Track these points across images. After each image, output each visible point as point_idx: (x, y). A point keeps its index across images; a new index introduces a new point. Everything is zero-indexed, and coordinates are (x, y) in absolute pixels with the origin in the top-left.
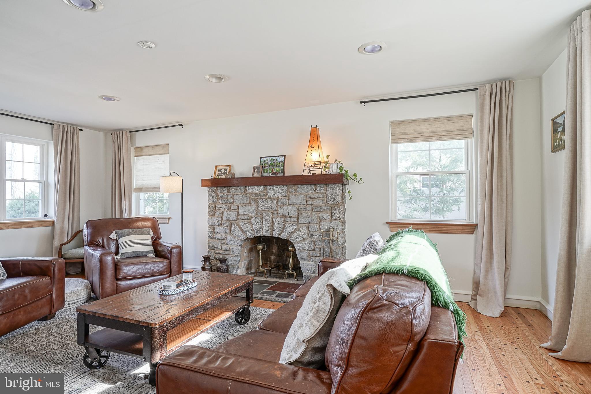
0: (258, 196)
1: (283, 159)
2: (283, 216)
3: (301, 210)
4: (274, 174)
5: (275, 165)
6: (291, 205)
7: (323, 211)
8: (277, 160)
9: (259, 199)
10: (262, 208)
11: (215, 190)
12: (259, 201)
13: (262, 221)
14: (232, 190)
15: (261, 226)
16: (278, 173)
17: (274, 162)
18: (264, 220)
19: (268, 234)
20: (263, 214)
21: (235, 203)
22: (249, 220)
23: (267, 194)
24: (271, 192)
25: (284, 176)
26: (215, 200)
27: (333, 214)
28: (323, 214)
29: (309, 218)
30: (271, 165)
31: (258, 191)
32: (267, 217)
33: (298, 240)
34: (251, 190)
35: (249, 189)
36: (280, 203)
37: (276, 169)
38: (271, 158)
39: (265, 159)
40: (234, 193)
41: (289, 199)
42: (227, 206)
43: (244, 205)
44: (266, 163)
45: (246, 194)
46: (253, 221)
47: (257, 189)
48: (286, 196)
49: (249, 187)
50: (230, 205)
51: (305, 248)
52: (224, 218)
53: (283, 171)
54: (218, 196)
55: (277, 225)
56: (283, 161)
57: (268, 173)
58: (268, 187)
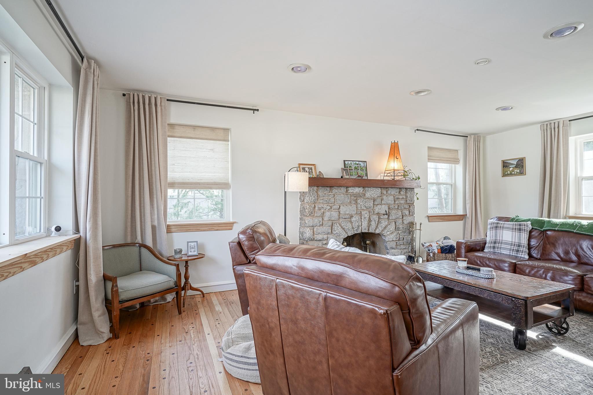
0: (357, 196)
1: (365, 164)
2: (378, 214)
3: (391, 208)
4: (359, 177)
5: (359, 169)
6: (384, 204)
7: (405, 208)
8: (360, 164)
9: (359, 199)
10: (361, 208)
11: (316, 190)
12: (359, 201)
13: (361, 219)
14: (335, 190)
15: (360, 224)
16: (362, 177)
17: (358, 167)
18: (363, 218)
19: (366, 231)
20: (362, 212)
21: (336, 203)
22: (349, 219)
23: (365, 195)
24: (369, 193)
25: (368, 180)
26: (316, 200)
27: (411, 211)
28: (405, 211)
29: (397, 214)
30: (355, 168)
31: (358, 192)
32: (366, 215)
33: (388, 233)
34: (352, 191)
35: (351, 190)
36: (376, 203)
37: (360, 172)
38: (354, 162)
39: (349, 162)
40: (336, 193)
41: (382, 200)
42: (328, 205)
43: (345, 205)
44: (350, 167)
45: (348, 194)
46: (353, 219)
47: (357, 190)
48: (380, 197)
49: (351, 188)
51: (393, 240)
52: (326, 219)
53: (367, 175)
54: (318, 196)
55: (374, 222)
56: (365, 166)
57: (354, 175)
58: (366, 189)
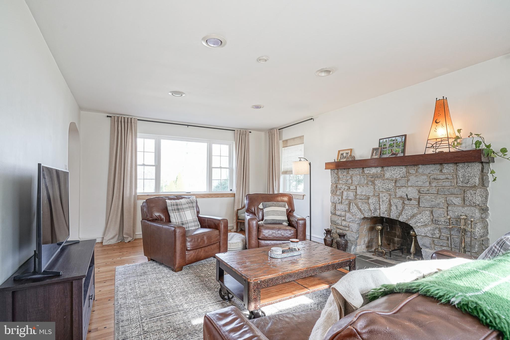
0: (375, 177)
1: (403, 139)
2: (401, 197)
3: (422, 192)
4: (393, 155)
5: (395, 145)
6: (411, 186)
7: (452, 194)
8: (397, 140)
9: (376, 180)
10: (379, 189)
11: (336, 172)
12: (376, 182)
13: (380, 202)
14: (351, 172)
15: (378, 207)
16: (397, 154)
17: (394, 143)
18: (381, 200)
19: (385, 215)
20: (380, 194)
21: (353, 183)
22: (367, 201)
23: (384, 175)
24: (388, 173)
25: (404, 156)
26: (337, 181)
27: (466, 198)
28: (452, 198)
29: (432, 201)
30: (391, 146)
31: (375, 172)
32: (385, 198)
33: (419, 224)
34: (368, 171)
35: (367, 171)
36: (398, 184)
37: (395, 149)
38: (390, 139)
39: (385, 140)
40: (353, 174)
41: (408, 180)
42: (346, 186)
43: (362, 186)
44: (385, 145)
45: (364, 175)
46: (370, 201)
47: (373, 171)
48: (405, 177)
49: (367, 169)
50: (349, 185)
51: (428, 235)
52: (344, 198)
53: (404, 151)
54: (339, 177)
55: (395, 207)
56: (403, 140)
57: (387, 154)
58: (385, 168)
